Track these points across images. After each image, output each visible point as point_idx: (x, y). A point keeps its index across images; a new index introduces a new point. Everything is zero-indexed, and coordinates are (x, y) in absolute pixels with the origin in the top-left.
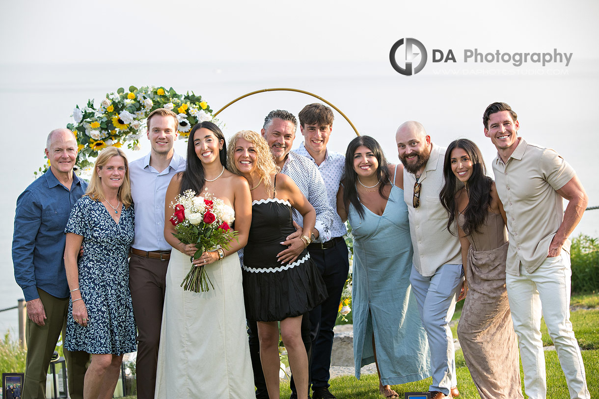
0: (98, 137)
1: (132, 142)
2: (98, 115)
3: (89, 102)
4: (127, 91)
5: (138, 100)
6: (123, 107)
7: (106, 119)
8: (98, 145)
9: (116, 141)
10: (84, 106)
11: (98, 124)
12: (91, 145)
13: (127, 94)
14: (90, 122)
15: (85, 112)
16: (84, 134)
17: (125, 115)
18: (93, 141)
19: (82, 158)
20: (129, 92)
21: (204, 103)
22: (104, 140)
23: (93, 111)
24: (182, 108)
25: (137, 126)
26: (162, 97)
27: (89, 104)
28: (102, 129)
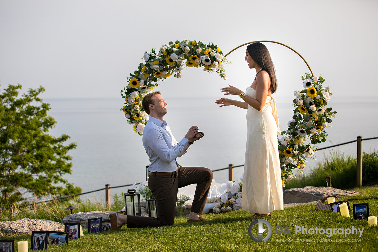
0: (158, 69)
1: (177, 73)
2: (158, 57)
3: (153, 50)
4: (174, 43)
5: (181, 48)
6: (172, 52)
7: (162, 59)
8: (158, 74)
9: (168, 72)
10: (149, 52)
11: (158, 62)
12: (154, 74)
13: (174, 45)
14: (152, 61)
15: (151, 55)
16: (150, 69)
17: (174, 56)
18: (154, 71)
19: (148, 82)
20: (175, 44)
21: (219, 48)
22: (161, 71)
23: (155, 55)
24: (207, 52)
25: (180, 62)
26: (194, 46)
27: (153, 51)
28: (160, 65)
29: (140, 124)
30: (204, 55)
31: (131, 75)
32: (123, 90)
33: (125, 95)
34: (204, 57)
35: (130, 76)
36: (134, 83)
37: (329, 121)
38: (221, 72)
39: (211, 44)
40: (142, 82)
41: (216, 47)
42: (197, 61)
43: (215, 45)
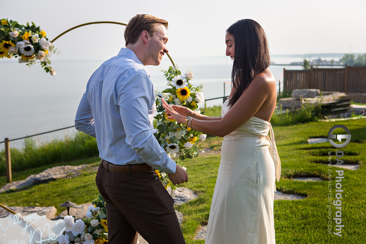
21: (43, 31)
24: (26, 36)
26: (5, 27)
30: (22, 40)
34: (22, 45)
38: (45, 65)
39: (31, 25)
41: (38, 29)
42: (12, 49)
43: (37, 26)
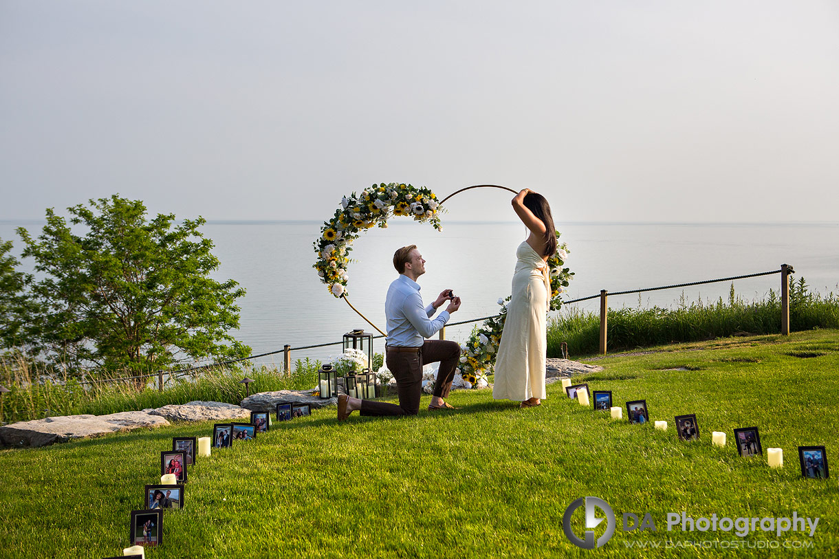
0: (358, 218)
1: (381, 222)
2: (358, 203)
5: (387, 192)
6: (377, 197)
7: (364, 206)
8: (359, 223)
9: (370, 221)
10: (349, 196)
11: (358, 209)
12: (354, 224)
14: (353, 208)
15: (350, 200)
16: (349, 216)
17: (378, 202)
18: (354, 220)
19: (346, 233)
20: (380, 187)
21: (434, 194)
22: (363, 220)
23: (355, 200)
24: (418, 198)
25: (387, 210)
26: (403, 190)
27: (352, 195)
28: (361, 212)
29: (337, 284)
30: (415, 201)
31: (326, 224)
32: (316, 242)
33: (318, 248)
35: (325, 226)
36: (330, 234)
37: (565, 284)
38: (435, 222)
39: (424, 188)
40: (339, 233)
41: (429, 192)
42: (407, 209)
43: (428, 190)
